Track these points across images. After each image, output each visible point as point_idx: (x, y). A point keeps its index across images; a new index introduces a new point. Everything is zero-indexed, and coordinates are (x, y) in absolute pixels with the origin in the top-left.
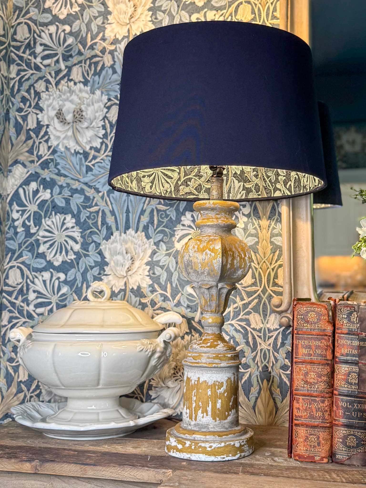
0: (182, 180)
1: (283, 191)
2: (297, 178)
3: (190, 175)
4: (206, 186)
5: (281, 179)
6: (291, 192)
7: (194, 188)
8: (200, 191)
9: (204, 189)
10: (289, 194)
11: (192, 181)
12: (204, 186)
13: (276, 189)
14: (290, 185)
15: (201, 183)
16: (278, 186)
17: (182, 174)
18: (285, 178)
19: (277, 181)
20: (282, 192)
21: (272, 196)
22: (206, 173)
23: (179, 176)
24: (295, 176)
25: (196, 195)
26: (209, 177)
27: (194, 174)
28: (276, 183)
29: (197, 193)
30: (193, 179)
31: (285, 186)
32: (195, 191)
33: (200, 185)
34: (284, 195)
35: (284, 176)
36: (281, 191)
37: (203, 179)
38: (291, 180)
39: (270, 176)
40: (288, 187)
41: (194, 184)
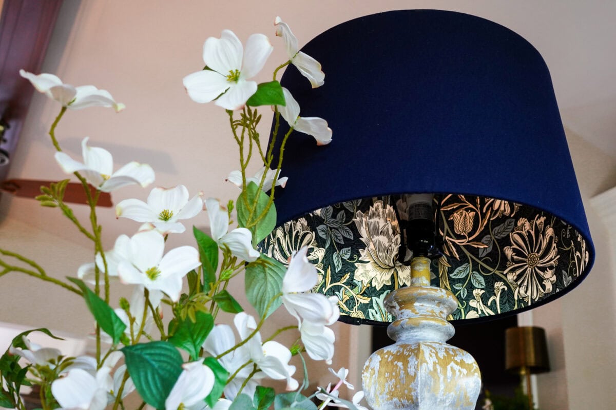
0: (329, 286)
1: (482, 311)
2: (506, 289)
3: (339, 281)
4: (361, 301)
5: (477, 294)
6: (494, 310)
7: (344, 301)
8: (353, 308)
9: (357, 305)
10: (492, 313)
11: (341, 291)
12: (358, 301)
13: (468, 309)
14: (494, 301)
15: (354, 295)
16: (473, 303)
17: (329, 279)
18: (483, 291)
19: (470, 296)
20: (480, 312)
21: (463, 318)
22: (362, 281)
23: (324, 281)
24: (501, 288)
25: (347, 313)
26: (365, 288)
27: (345, 281)
28: (469, 300)
29: (347, 310)
30: (343, 289)
31: (485, 303)
32: (345, 306)
33: (352, 298)
34: (483, 316)
35: (482, 289)
36: (477, 311)
37: (357, 290)
38: (495, 294)
39: (459, 290)
40: (489, 304)
41: (344, 296)
